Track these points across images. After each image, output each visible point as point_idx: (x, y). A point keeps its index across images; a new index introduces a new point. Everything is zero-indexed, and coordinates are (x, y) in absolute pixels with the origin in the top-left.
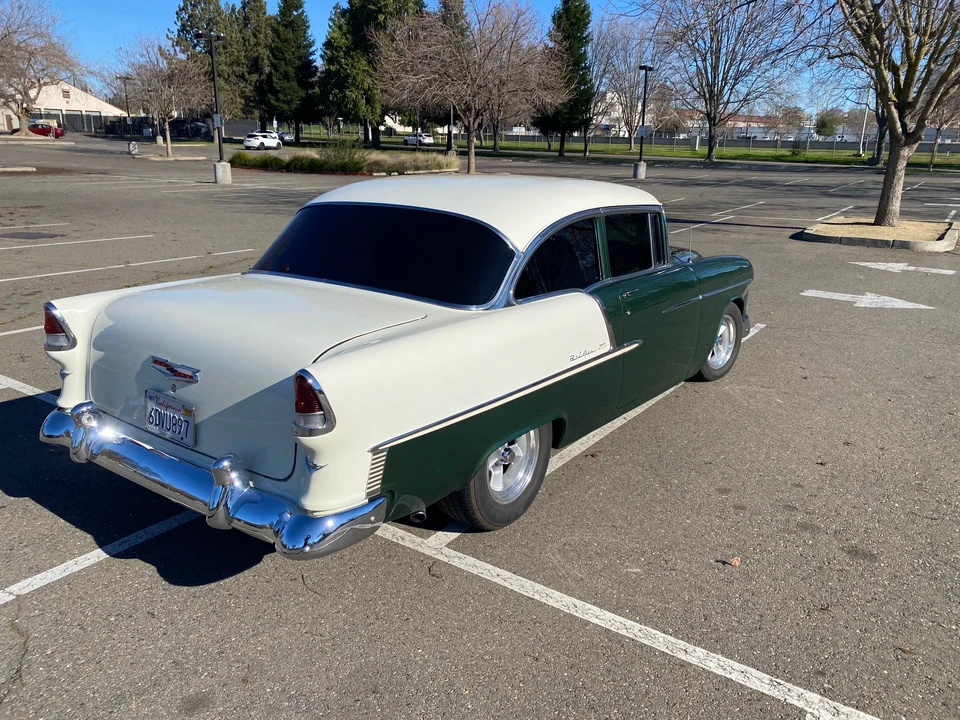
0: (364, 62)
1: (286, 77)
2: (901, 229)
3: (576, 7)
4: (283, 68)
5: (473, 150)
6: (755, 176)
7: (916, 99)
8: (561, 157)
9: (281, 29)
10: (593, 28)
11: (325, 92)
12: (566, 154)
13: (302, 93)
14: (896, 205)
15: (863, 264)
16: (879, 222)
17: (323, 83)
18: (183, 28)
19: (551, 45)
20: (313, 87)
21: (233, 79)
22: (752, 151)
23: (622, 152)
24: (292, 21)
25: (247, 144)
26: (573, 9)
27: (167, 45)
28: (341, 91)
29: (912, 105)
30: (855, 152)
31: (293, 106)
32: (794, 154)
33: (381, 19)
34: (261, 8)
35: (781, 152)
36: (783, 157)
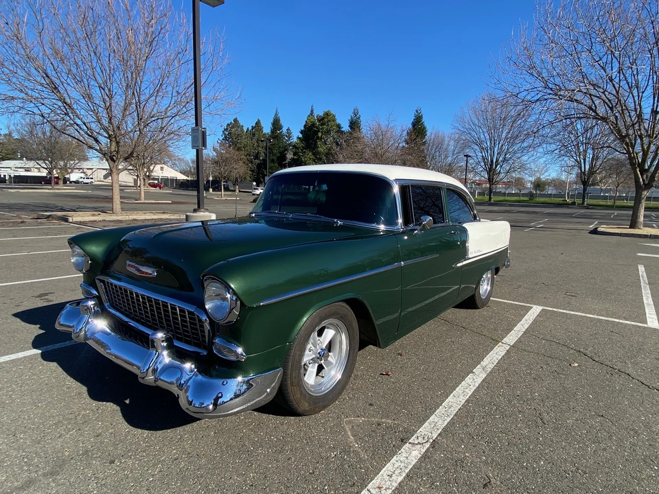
0: (310, 154)
2: (646, 230)
3: (420, 128)
6: (523, 209)
7: (650, 167)
9: (272, 139)
15: (647, 244)
16: (632, 227)
18: (225, 139)
21: (247, 162)
22: (507, 198)
24: (277, 136)
25: (254, 193)
26: (418, 129)
29: (647, 171)
30: (564, 199)
32: (530, 199)
33: (320, 134)
34: (261, 129)
35: (522, 198)
36: (524, 201)
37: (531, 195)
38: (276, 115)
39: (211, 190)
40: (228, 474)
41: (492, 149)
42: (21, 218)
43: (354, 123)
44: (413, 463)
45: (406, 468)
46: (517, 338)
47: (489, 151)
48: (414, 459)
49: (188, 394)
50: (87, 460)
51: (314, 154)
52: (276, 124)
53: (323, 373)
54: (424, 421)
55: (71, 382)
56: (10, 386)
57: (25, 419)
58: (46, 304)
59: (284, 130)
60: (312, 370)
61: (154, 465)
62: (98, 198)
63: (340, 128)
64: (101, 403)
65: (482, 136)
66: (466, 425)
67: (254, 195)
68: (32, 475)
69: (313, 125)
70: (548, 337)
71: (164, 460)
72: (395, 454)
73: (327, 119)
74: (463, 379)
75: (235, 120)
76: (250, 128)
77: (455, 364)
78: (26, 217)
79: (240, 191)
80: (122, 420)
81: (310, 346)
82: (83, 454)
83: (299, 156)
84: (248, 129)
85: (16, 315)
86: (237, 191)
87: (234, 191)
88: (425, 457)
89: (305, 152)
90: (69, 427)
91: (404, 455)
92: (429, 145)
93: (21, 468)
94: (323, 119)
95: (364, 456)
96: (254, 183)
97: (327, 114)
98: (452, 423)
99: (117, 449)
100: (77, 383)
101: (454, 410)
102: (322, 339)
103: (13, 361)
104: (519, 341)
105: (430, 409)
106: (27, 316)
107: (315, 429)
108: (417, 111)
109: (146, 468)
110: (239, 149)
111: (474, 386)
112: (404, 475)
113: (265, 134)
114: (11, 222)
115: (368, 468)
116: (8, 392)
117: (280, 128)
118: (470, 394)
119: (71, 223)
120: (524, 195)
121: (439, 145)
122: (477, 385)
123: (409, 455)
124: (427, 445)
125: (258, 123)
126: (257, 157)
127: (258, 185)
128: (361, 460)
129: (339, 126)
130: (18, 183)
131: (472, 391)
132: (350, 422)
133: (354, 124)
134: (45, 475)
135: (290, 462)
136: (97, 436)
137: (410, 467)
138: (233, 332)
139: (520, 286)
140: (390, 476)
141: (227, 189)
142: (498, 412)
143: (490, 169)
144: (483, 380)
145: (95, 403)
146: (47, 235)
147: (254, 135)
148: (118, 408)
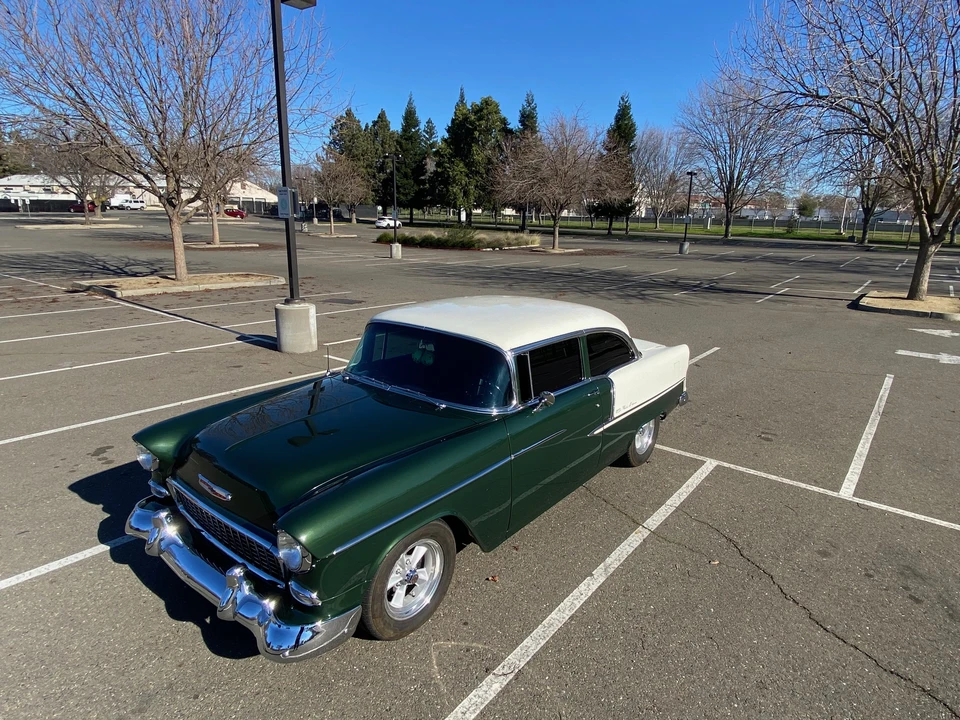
0: (461, 165)
1: (405, 176)
2: (930, 303)
3: (626, 125)
4: (403, 170)
5: (557, 229)
6: (771, 252)
7: (942, 211)
8: (609, 235)
9: (403, 142)
10: (637, 141)
11: (433, 188)
12: (613, 232)
13: (416, 188)
14: (925, 286)
15: (921, 330)
16: (910, 297)
17: (431, 180)
18: (334, 142)
19: (605, 152)
20: (424, 184)
21: (367, 177)
22: (754, 229)
23: (650, 230)
24: (412, 136)
25: (378, 224)
26: (623, 126)
27: (322, 154)
28: (446, 187)
29: (938, 217)
30: (837, 231)
31: (409, 197)
32: (788, 232)
33: (477, 134)
34: (387, 126)
35: (777, 230)
36: (778, 235)
37: (790, 224)
38: (410, 103)
39: (316, 220)
40: (308, 710)
41: (734, 156)
42: (50, 291)
43: (528, 116)
44: (491, 698)
45: (482, 703)
46: (664, 518)
47: (728, 161)
48: (492, 693)
49: (268, 632)
50: (172, 695)
51: (466, 165)
52: (410, 118)
53: (413, 592)
54: (518, 645)
55: (147, 593)
56: (84, 600)
57: (104, 644)
58: (106, 468)
59: (422, 126)
60: (401, 592)
61: (237, 700)
62: (153, 239)
63: (505, 124)
64: (180, 622)
65: (719, 138)
66: (560, 650)
67: (378, 227)
68: (122, 711)
69: (466, 119)
70: (703, 518)
71: (246, 695)
72: (475, 686)
73: (485, 109)
74: (579, 583)
75: (349, 113)
76: (370, 125)
77: (575, 563)
78: (58, 287)
79: (358, 221)
80: (204, 646)
81: (397, 567)
82: (168, 688)
83: (445, 168)
84: (367, 127)
85: (74, 488)
86: (354, 221)
87: (350, 220)
88: (505, 692)
89: (453, 162)
90: (151, 654)
91: (484, 688)
92: (639, 152)
93: (109, 705)
94: (481, 110)
95: (444, 689)
96: (380, 208)
97: (487, 102)
98: (545, 649)
99: (199, 681)
100: (155, 595)
101: (552, 631)
102: (411, 557)
103: (80, 563)
104: (665, 523)
105: (527, 630)
106: (87, 489)
107: (401, 656)
108: (622, 99)
109: (229, 705)
110: (355, 158)
111: (586, 595)
112: (478, 712)
113: (393, 133)
114: (37, 300)
115: (444, 704)
116: (82, 608)
117: (416, 124)
118: (578, 606)
119: (119, 299)
120: (780, 224)
121: (655, 150)
122: (590, 594)
123: (491, 688)
124: (511, 677)
125: (382, 116)
126: (381, 169)
127: (385, 213)
128: (440, 695)
129: (504, 121)
130: (37, 210)
131: (582, 602)
132: (438, 647)
133: (528, 119)
134: (133, 712)
135: (368, 697)
136: (180, 666)
137: (486, 703)
138: (308, 580)
139: (704, 422)
140: (464, 713)
141: (339, 217)
142: (600, 632)
143: (729, 188)
144: (599, 587)
145: (175, 623)
146: (92, 328)
147: (376, 134)
148: (199, 629)
